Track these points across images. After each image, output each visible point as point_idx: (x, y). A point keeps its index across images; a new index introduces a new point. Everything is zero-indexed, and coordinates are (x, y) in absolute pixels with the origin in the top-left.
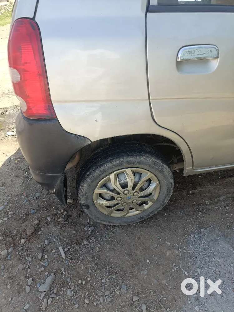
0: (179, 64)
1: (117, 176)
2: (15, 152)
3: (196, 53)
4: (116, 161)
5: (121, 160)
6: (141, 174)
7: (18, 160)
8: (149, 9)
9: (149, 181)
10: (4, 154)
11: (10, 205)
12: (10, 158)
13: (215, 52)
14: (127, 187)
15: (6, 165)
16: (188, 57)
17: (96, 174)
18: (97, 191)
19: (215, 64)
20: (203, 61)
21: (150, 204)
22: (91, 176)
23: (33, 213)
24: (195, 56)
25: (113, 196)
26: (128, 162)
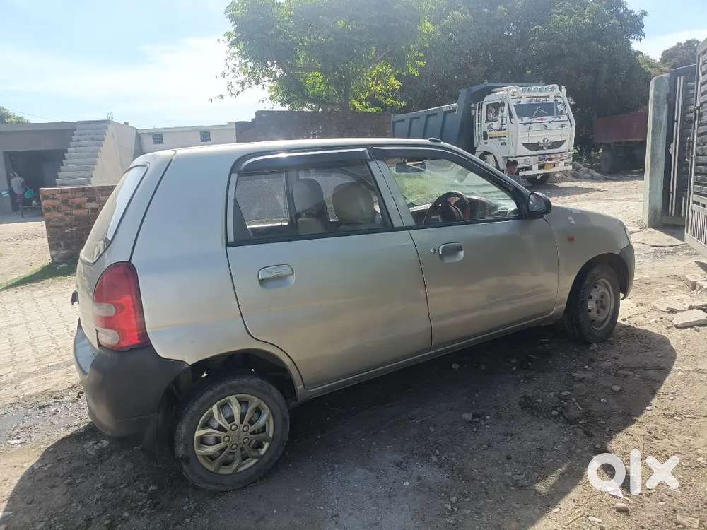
0: (262, 282)
1: (221, 408)
2: (38, 459)
3: (274, 271)
4: (217, 387)
5: (222, 385)
6: (247, 403)
7: (48, 466)
8: (228, 245)
9: (258, 411)
10: (15, 467)
11: (56, 519)
12: (32, 468)
13: (289, 269)
14: (234, 421)
15: (26, 479)
16: (268, 275)
17: (195, 408)
18: (198, 433)
19: (292, 279)
20: (282, 278)
21: (266, 445)
22: (190, 412)
23: (98, 516)
24: (274, 275)
25: (217, 435)
26: (231, 387)
